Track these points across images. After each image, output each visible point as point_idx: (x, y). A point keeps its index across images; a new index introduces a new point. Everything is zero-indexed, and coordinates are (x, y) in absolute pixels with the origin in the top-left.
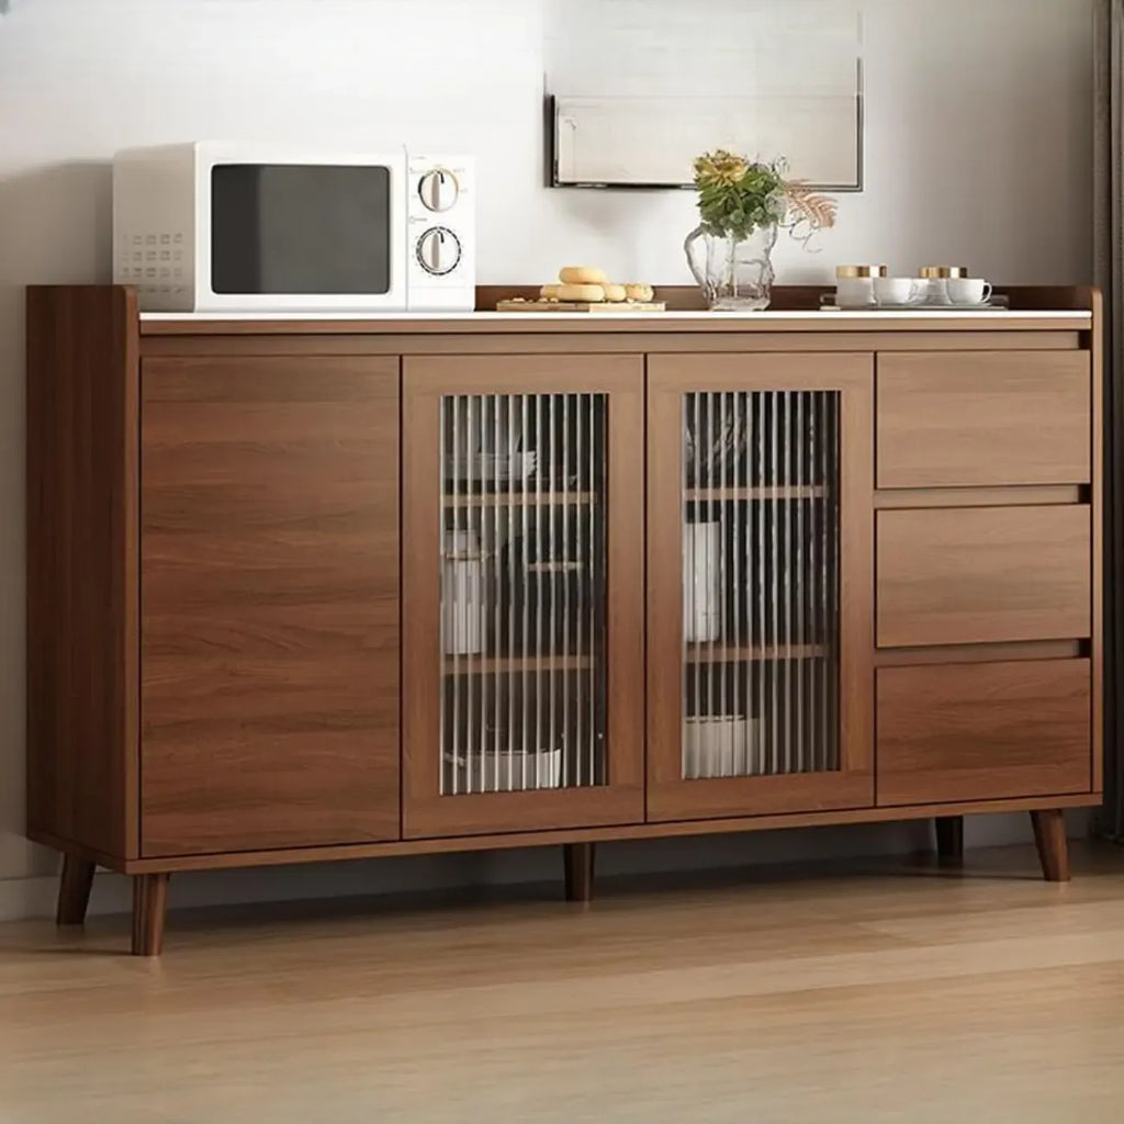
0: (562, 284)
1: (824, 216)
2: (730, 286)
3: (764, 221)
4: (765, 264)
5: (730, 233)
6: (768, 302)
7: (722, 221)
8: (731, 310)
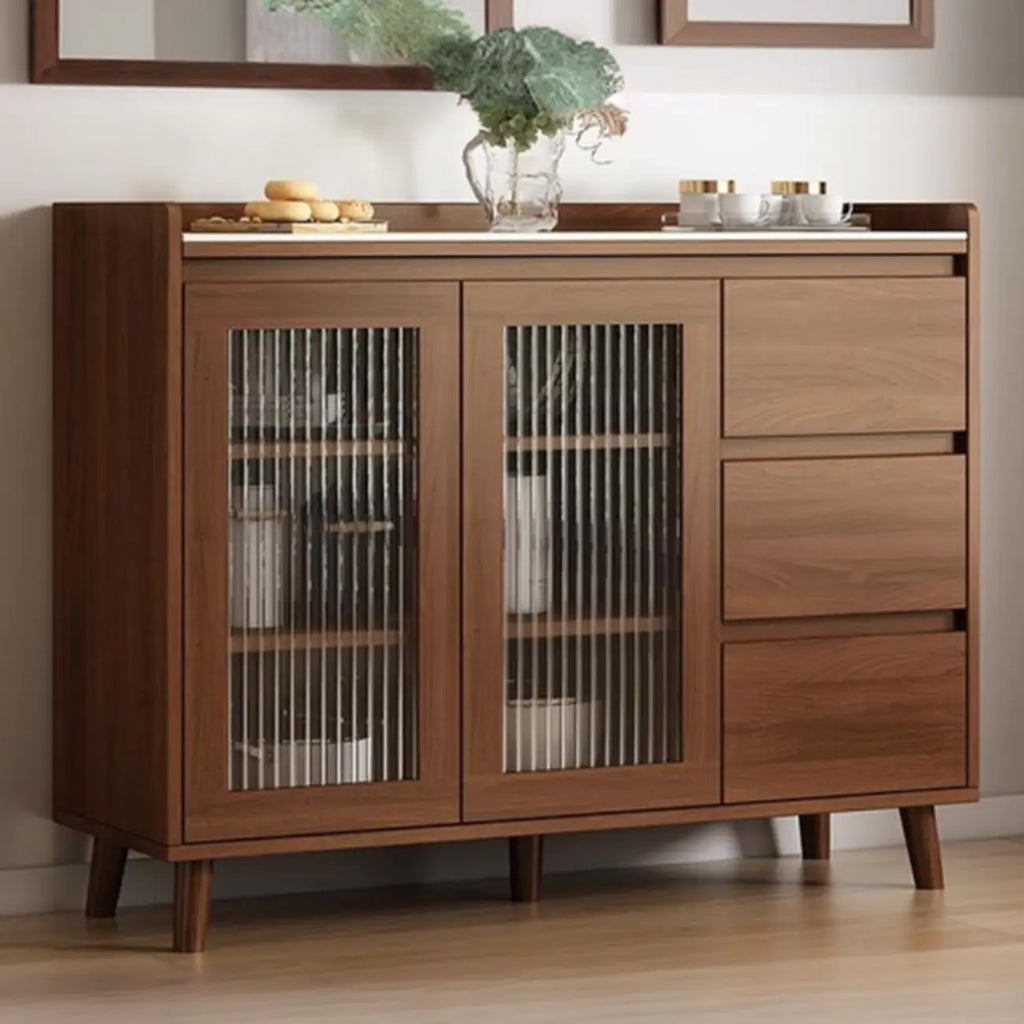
0: (267, 200)
1: (615, 122)
2: (513, 204)
3: (550, 127)
4: (551, 177)
5: (510, 141)
6: (554, 222)
7: (501, 128)
8: (513, 231)
